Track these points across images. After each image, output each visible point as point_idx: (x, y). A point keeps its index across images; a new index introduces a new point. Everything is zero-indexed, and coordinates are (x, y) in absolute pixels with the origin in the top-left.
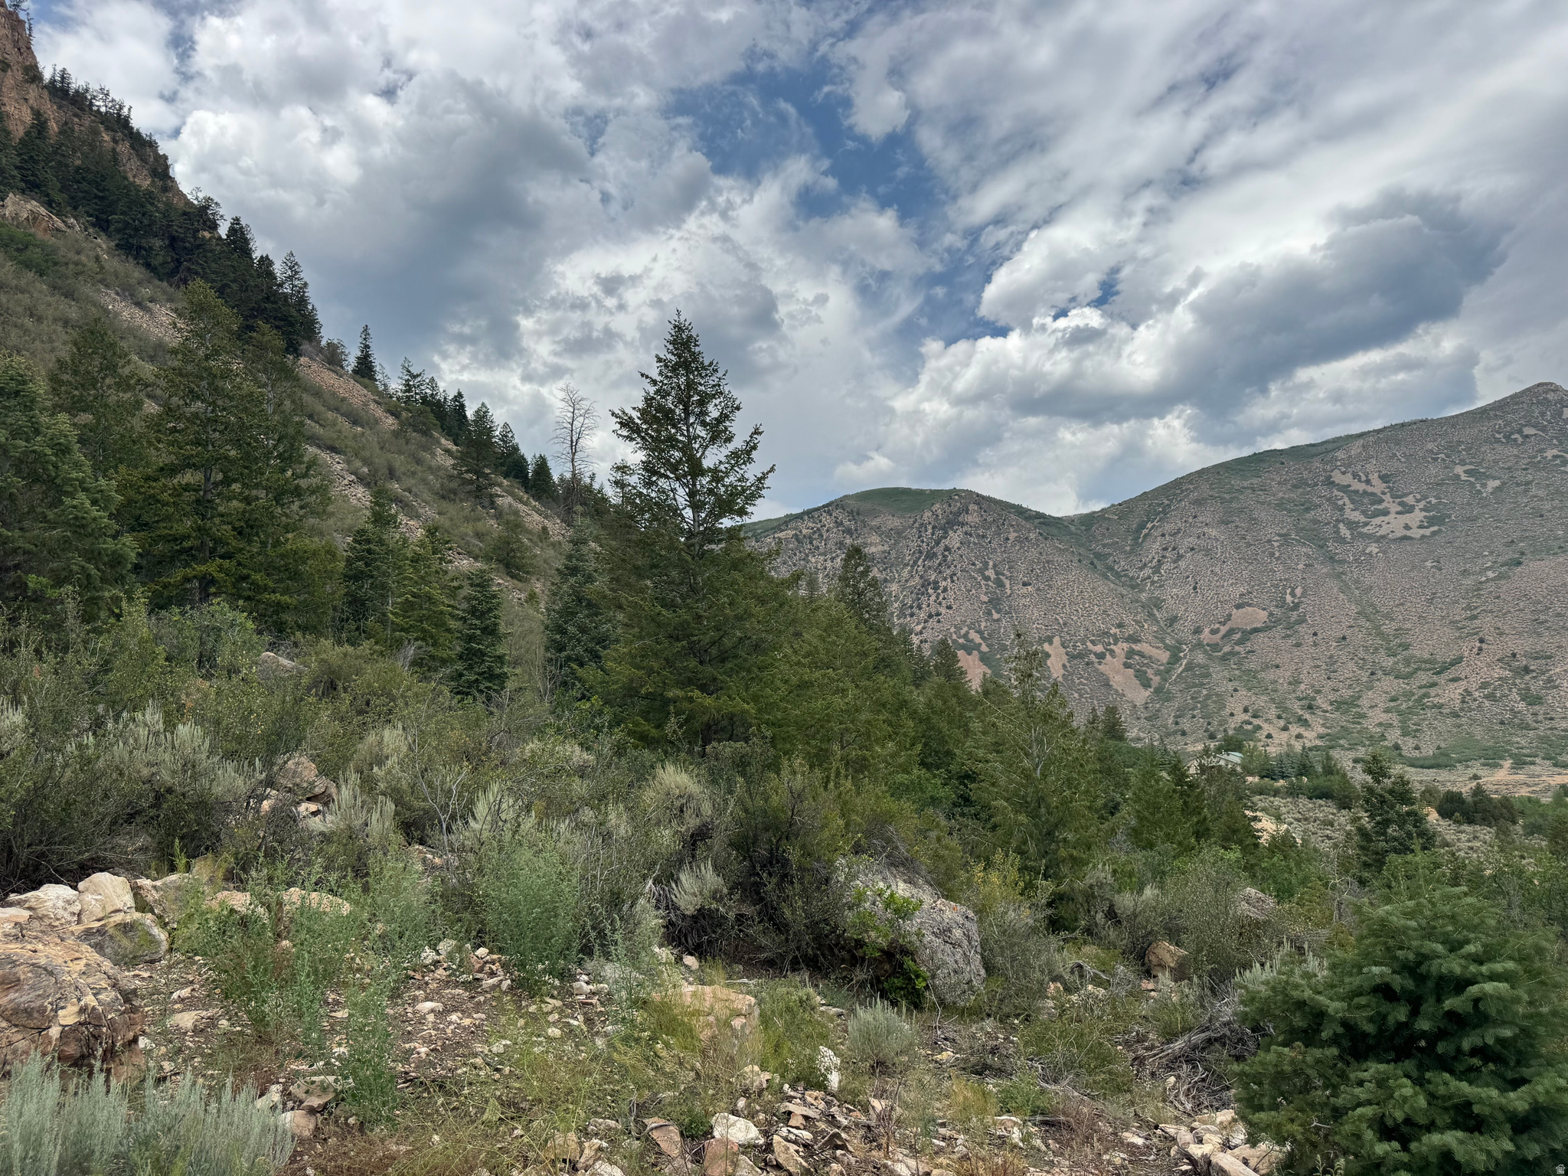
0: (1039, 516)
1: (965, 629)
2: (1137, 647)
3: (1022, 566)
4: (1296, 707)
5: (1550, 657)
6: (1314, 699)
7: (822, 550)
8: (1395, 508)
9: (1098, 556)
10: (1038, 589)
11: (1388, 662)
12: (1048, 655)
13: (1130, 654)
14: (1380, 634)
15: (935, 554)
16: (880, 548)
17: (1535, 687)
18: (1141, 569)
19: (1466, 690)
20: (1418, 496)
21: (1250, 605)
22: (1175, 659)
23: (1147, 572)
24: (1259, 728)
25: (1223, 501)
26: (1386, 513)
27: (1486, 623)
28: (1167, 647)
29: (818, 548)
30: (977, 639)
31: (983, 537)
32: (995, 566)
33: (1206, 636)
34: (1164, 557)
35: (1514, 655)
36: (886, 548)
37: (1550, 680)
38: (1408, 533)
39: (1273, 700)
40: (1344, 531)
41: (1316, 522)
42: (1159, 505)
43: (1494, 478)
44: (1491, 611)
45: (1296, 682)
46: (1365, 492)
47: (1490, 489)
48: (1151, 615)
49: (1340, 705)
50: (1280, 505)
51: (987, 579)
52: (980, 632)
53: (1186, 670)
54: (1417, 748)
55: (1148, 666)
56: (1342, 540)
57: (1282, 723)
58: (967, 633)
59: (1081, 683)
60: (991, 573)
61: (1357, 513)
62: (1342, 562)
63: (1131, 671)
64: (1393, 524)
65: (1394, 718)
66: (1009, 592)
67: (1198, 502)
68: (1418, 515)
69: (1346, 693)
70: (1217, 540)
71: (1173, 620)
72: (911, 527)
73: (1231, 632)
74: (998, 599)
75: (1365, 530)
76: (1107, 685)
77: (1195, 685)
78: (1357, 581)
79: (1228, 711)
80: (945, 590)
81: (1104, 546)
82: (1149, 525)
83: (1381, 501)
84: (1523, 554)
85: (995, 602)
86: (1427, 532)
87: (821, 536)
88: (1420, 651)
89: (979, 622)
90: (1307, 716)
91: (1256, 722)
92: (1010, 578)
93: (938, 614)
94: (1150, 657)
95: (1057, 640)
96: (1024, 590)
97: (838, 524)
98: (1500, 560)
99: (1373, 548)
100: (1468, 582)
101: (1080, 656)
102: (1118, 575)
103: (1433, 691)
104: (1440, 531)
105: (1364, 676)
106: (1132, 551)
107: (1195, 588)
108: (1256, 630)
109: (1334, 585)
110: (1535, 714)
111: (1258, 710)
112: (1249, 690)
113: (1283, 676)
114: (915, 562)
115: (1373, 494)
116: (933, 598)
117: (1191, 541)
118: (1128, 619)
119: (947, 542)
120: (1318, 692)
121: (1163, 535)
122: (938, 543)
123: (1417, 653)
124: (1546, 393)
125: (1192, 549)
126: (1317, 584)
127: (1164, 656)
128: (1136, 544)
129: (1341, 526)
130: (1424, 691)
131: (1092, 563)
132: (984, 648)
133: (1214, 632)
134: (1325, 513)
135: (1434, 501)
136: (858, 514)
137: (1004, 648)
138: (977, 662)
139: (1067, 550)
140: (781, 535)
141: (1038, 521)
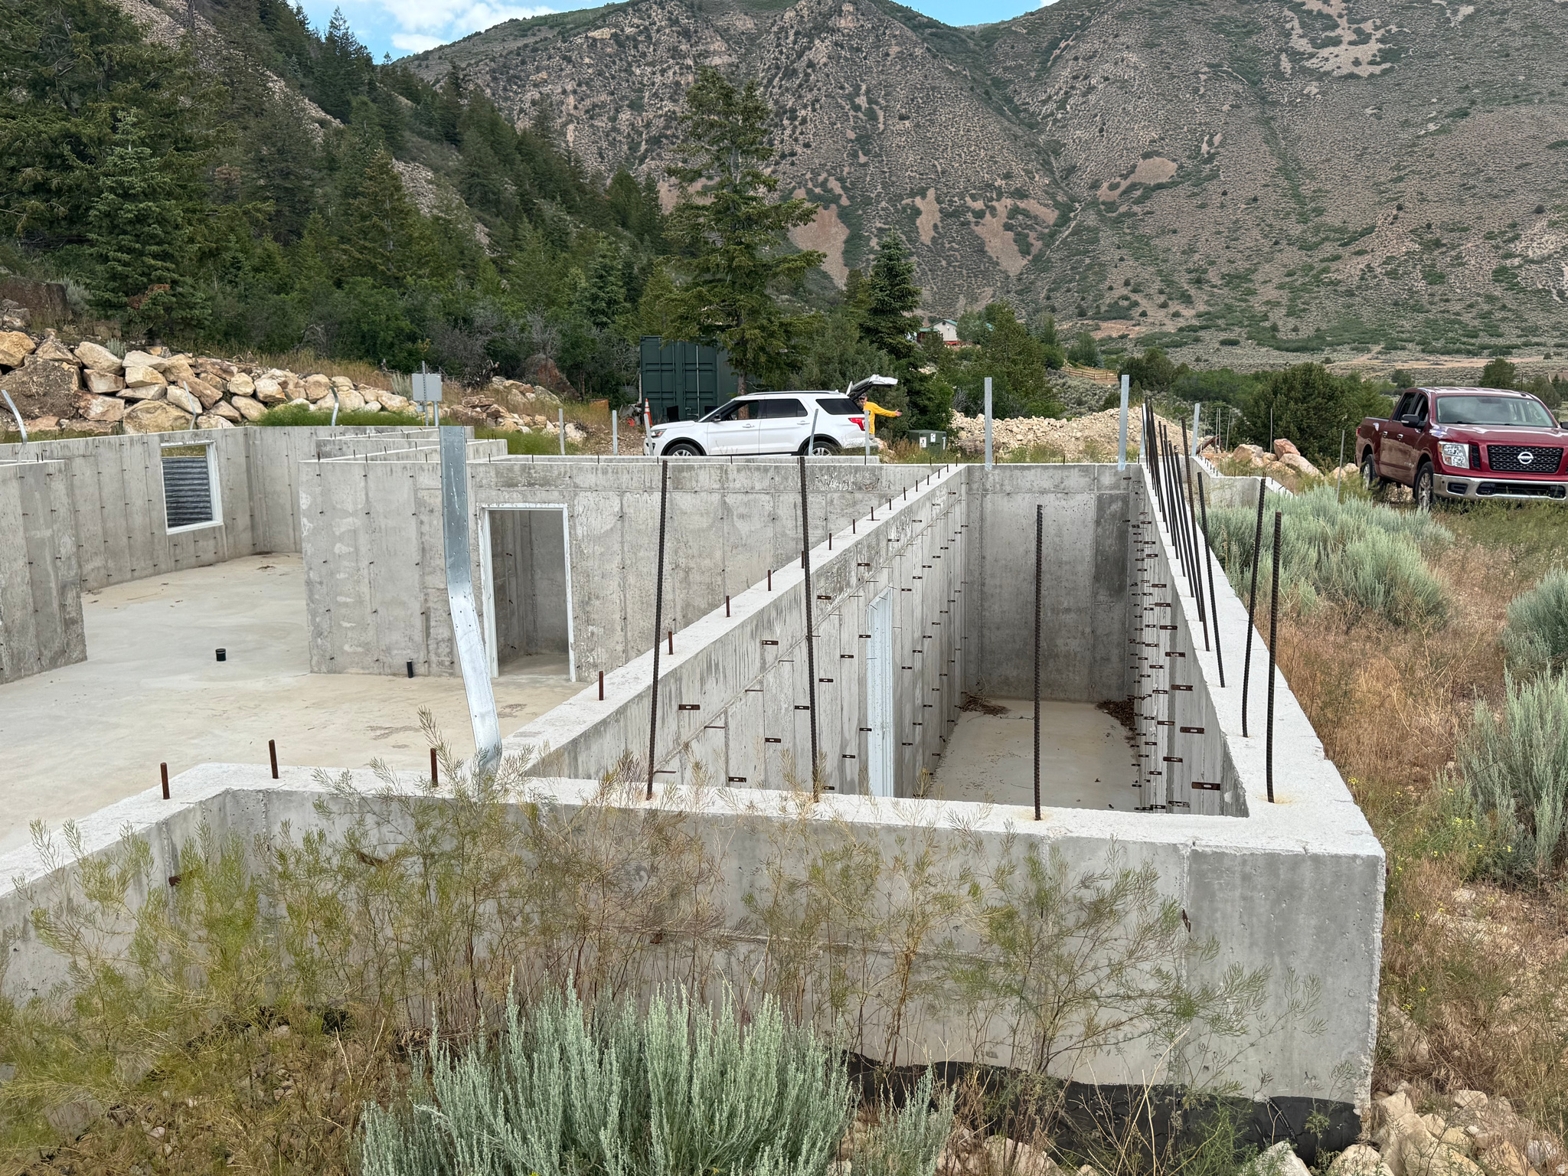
0: (932, 24)
1: (824, 175)
2: (1022, 204)
3: (901, 93)
4: (1183, 281)
5: (1465, 230)
6: (1205, 271)
7: (649, 59)
8: (1349, 36)
9: (998, 83)
10: (918, 125)
11: (1296, 230)
12: (918, 212)
13: (1014, 212)
14: (1297, 197)
15: (795, 72)
16: (726, 59)
17: (1442, 262)
18: (1044, 102)
19: (1368, 266)
20: (1378, 22)
21: (1158, 154)
22: (1064, 221)
23: (1051, 106)
24: (1136, 304)
25: (1153, 16)
26: (1336, 42)
27: (1410, 187)
28: (1057, 205)
29: (644, 55)
30: (838, 190)
31: (858, 50)
32: (868, 91)
33: (1104, 193)
34: (1073, 88)
35: (1429, 226)
36: (734, 59)
37: (1459, 257)
38: (1356, 70)
39: (1160, 272)
40: (1286, 65)
41: (1255, 50)
42: (1078, 17)
43: (1469, 3)
44: (1420, 173)
45: (1190, 251)
46: (1320, 13)
47: (1460, 17)
48: (1046, 163)
49: (1232, 280)
50: (1219, 27)
51: (857, 108)
52: (841, 180)
53: (1072, 234)
54: (1295, 329)
55: (1031, 228)
56: (1279, 76)
57: (1163, 298)
58: (826, 180)
59: (951, 249)
60: (862, 100)
61: (1304, 41)
62: (1275, 104)
63: (1010, 234)
64: (1340, 58)
65: (1284, 296)
66: (881, 127)
67: (1123, 17)
68: (1373, 47)
69: (1242, 265)
70: (1136, 68)
71: (1071, 170)
72: (768, 32)
73: (1133, 187)
74: (868, 137)
75: (1308, 64)
76: (981, 250)
77: (1079, 253)
78: (1286, 130)
79: (1107, 284)
80: (804, 121)
81: (1006, 69)
82: (1062, 45)
83: (1336, 26)
84: (1473, 103)
85: (864, 141)
86: (1377, 70)
87: (649, 37)
88: (1333, 219)
89: (841, 166)
90: (1192, 292)
91: (1135, 297)
92: (885, 109)
93: (793, 154)
94: (1036, 217)
95: (931, 193)
96: (900, 126)
97: (673, 22)
98: (1448, 109)
99: (1313, 89)
100: (1405, 136)
101: (955, 214)
102: (1016, 111)
103: (1334, 266)
104: (1392, 68)
105: (1266, 245)
106: (1038, 78)
107: (1101, 130)
108: (1160, 186)
109: (1257, 132)
110: (1432, 295)
111: (1139, 284)
112: (1137, 259)
113: (1178, 242)
114: (770, 81)
115: (1329, 17)
116: (788, 132)
117: (1108, 68)
118: (1017, 168)
119: (810, 55)
120: (1212, 263)
121: (1076, 59)
122: (800, 55)
123: (1329, 220)
125: (1106, 79)
126: (1239, 132)
127: (1051, 216)
128: (1044, 69)
129: (1283, 57)
130: (1324, 264)
131: (987, 93)
132: (845, 201)
133: (1113, 187)
134: (1268, 40)
135: (1394, 29)
136: (700, 9)
137: (867, 202)
138: (834, 218)
139: (958, 73)
140: (596, 34)
141: (928, 31)
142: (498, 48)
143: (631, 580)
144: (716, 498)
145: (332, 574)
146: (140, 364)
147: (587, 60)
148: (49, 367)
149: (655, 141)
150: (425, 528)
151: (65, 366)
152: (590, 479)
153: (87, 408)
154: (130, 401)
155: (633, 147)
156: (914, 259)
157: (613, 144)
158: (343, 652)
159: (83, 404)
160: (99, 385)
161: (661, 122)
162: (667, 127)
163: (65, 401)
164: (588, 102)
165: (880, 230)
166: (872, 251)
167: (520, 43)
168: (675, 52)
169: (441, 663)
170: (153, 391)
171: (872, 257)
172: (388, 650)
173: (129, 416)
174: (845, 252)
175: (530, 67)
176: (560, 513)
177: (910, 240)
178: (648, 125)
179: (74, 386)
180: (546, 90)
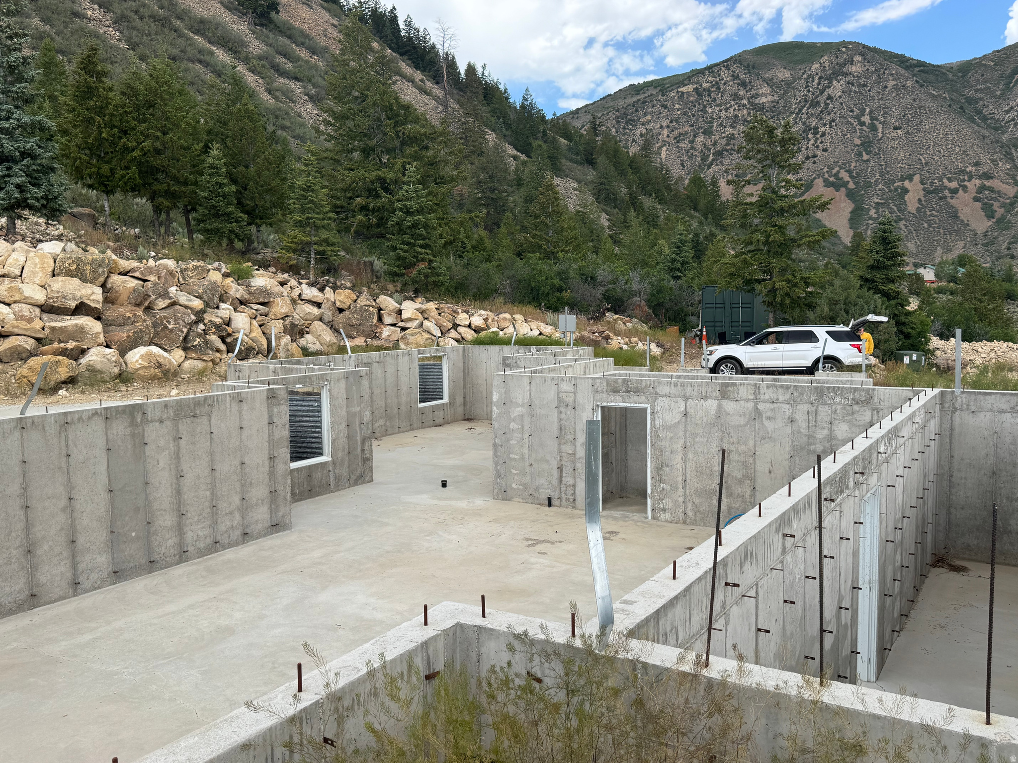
0: (920, 63)
1: (837, 169)
2: (988, 183)
3: (896, 112)
7: (718, 102)
9: (970, 101)
10: (908, 133)
12: (906, 191)
13: (982, 188)
15: (818, 103)
16: (770, 98)
18: (1007, 112)
28: (1016, 183)
29: (715, 99)
30: (847, 178)
31: (864, 85)
32: (871, 112)
36: (776, 98)
48: (1008, 154)
51: (862, 124)
52: (849, 172)
55: (995, 199)
58: (838, 172)
59: (932, 215)
60: (866, 119)
63: (979, 204)
66: (880, 135)
72: (800, 79)
74: (870, 142)
76: (955, 216)
80: (823, 134)
81: (976, 91)
85: (867, 145)
87: (719, 88)
89: (849, 162)
92: (883, 123)
93: (815, 156)
94: (999, 192)
95: (917, 178)
96: (894, 134)
97: (735, 77)
101: (936, 191)
102: (985, 119)
106: (1002, 95)
114: (800, 110)
116: (812, 142)
118: (985, 158)
119: (829, 91)
122: (822, 92)
127: (1011, 191)
128: (1007, 88)
131: (961, 108)
132: (851, 185)
136: (753, 67)
137: (868, 185)
138: (843, 197)
139: (940, 96)
140: (684, 89)
141: (917, 69)
142: (621, 103)
143: (690, 455)
144: (751, 405)
145: (508, 440)
146: (410, 308)
147: (677, 106)
148: (363, 310)
149: (719, 154)
150: (563, 416)
151: (371, 309)
152: (666, 390)
153: (381, 333)
154: (404, 329)
155: (704, 158)
156: (903, 222)
157: (690, 157)
158: (512, 488)
159: (379, 330)
160: (388, 320)
161: (724, 141)
162: (727, 144)
163: (370, 329)
164: (676, 132)
165: (877, 204)
166: (871, 218)
167: (635, 99)
168: (736, 97)
169: (568, 500)
170: (416, 323)
171: (871, 222)
172: (537, 489)
173: (402, 338)
174: (851, 220)
175: (640, 113)
176: (646, 410)
177: (900, 210)
178: (715, 144)
179: (375, 321)
180: (649, 127)
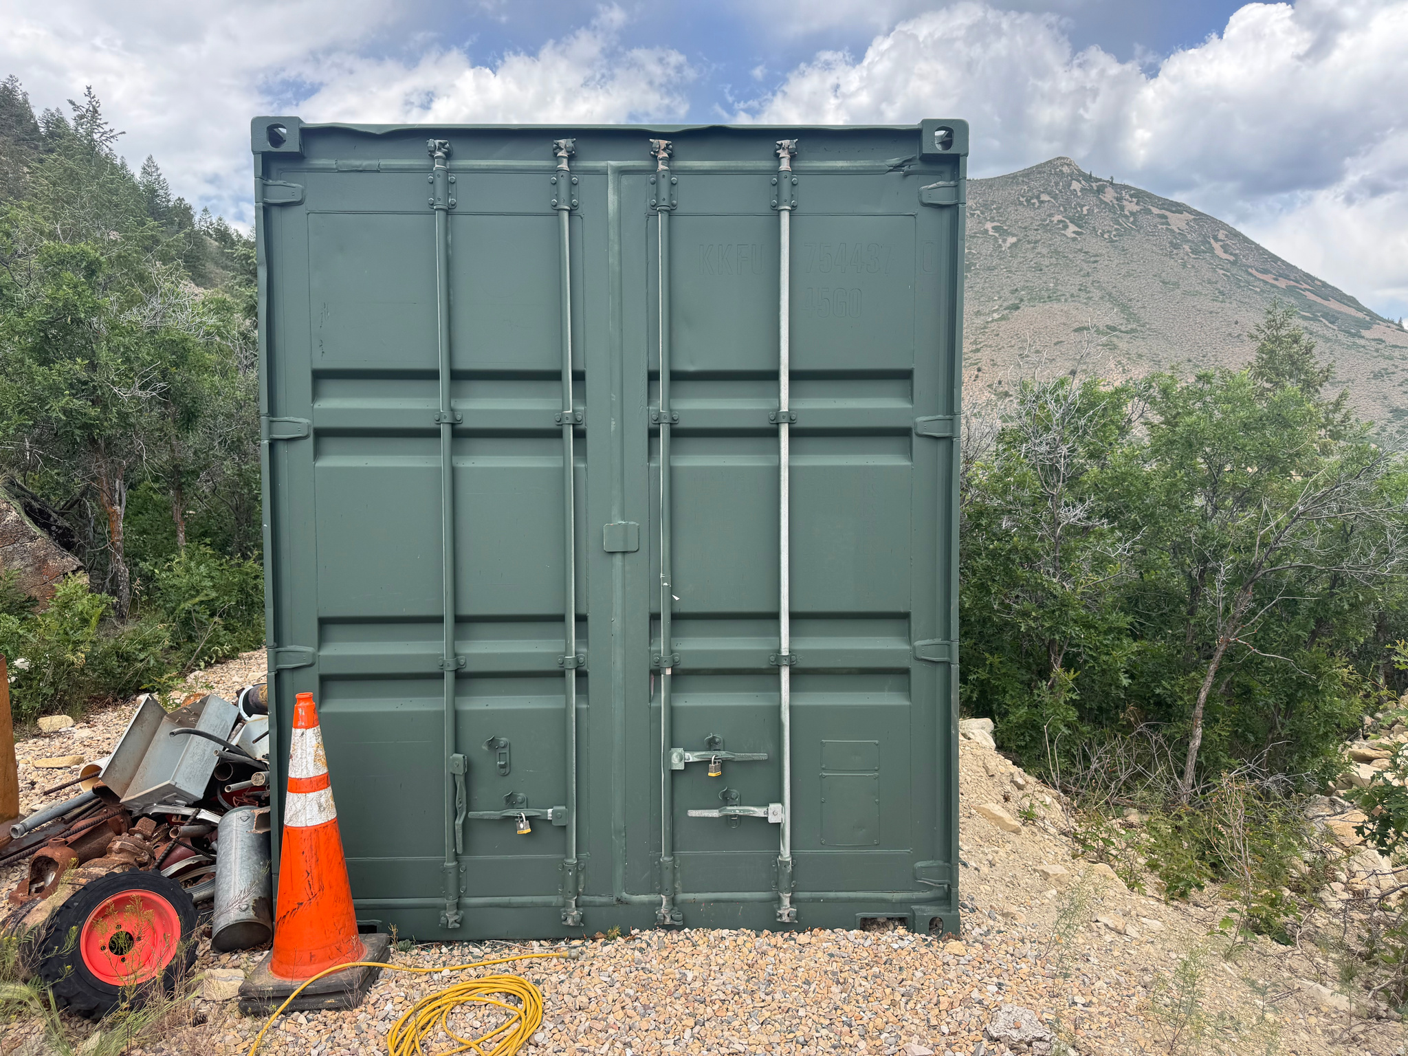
27: (985, 356)
35: (1000, 382)
43: (1013, 235)
44: (991, 346)
47: (1008, 245)
84: (1022, 300)
98: (1005, 304)
100: (978, 321)
124: (1062, 165)
